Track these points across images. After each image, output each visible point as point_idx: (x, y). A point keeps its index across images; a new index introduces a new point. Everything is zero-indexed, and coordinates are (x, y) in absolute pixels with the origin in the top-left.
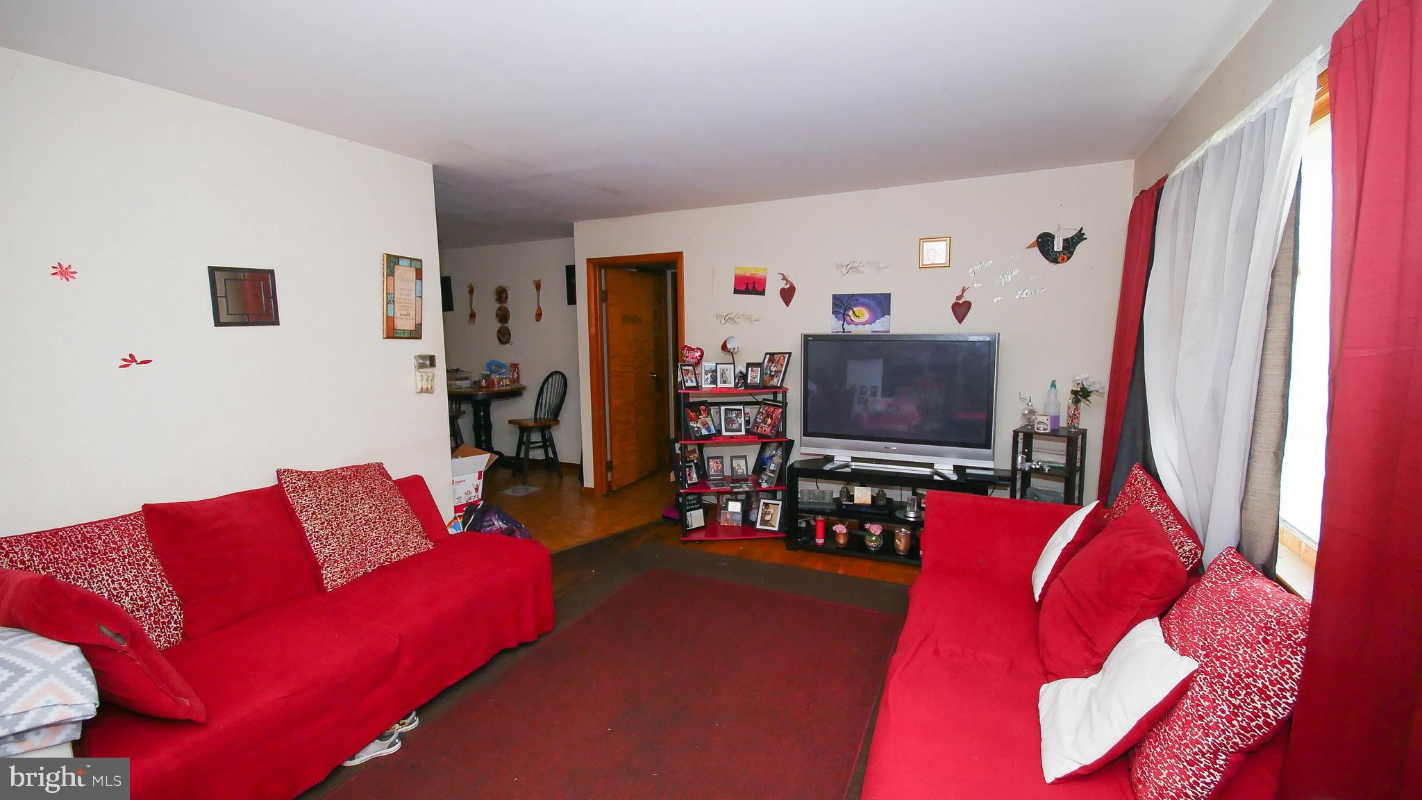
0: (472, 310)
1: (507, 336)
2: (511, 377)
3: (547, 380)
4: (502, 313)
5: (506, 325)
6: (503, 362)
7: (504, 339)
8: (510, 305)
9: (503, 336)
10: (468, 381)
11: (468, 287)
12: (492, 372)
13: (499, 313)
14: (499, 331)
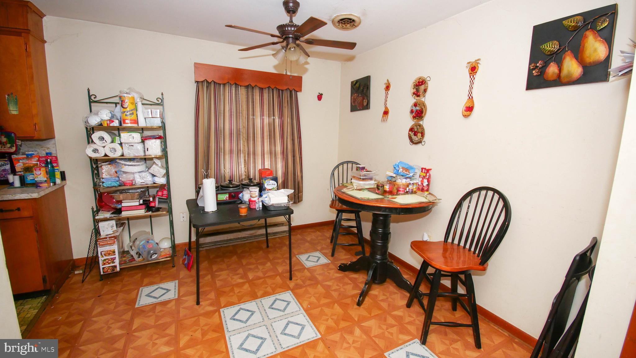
0: (386, 108)
1: (419, 135)
2: (420, 183)
3: (470, 194)
4: (418, 108)
5: (421, 123)
6: (411, 164)
7: (415, 138)
8: (429, 100)
9: (415, 134)
10: (372, 182)
11: (386, 84)
12: (397, 173)
13: (414, 109)
14: (411, 130)
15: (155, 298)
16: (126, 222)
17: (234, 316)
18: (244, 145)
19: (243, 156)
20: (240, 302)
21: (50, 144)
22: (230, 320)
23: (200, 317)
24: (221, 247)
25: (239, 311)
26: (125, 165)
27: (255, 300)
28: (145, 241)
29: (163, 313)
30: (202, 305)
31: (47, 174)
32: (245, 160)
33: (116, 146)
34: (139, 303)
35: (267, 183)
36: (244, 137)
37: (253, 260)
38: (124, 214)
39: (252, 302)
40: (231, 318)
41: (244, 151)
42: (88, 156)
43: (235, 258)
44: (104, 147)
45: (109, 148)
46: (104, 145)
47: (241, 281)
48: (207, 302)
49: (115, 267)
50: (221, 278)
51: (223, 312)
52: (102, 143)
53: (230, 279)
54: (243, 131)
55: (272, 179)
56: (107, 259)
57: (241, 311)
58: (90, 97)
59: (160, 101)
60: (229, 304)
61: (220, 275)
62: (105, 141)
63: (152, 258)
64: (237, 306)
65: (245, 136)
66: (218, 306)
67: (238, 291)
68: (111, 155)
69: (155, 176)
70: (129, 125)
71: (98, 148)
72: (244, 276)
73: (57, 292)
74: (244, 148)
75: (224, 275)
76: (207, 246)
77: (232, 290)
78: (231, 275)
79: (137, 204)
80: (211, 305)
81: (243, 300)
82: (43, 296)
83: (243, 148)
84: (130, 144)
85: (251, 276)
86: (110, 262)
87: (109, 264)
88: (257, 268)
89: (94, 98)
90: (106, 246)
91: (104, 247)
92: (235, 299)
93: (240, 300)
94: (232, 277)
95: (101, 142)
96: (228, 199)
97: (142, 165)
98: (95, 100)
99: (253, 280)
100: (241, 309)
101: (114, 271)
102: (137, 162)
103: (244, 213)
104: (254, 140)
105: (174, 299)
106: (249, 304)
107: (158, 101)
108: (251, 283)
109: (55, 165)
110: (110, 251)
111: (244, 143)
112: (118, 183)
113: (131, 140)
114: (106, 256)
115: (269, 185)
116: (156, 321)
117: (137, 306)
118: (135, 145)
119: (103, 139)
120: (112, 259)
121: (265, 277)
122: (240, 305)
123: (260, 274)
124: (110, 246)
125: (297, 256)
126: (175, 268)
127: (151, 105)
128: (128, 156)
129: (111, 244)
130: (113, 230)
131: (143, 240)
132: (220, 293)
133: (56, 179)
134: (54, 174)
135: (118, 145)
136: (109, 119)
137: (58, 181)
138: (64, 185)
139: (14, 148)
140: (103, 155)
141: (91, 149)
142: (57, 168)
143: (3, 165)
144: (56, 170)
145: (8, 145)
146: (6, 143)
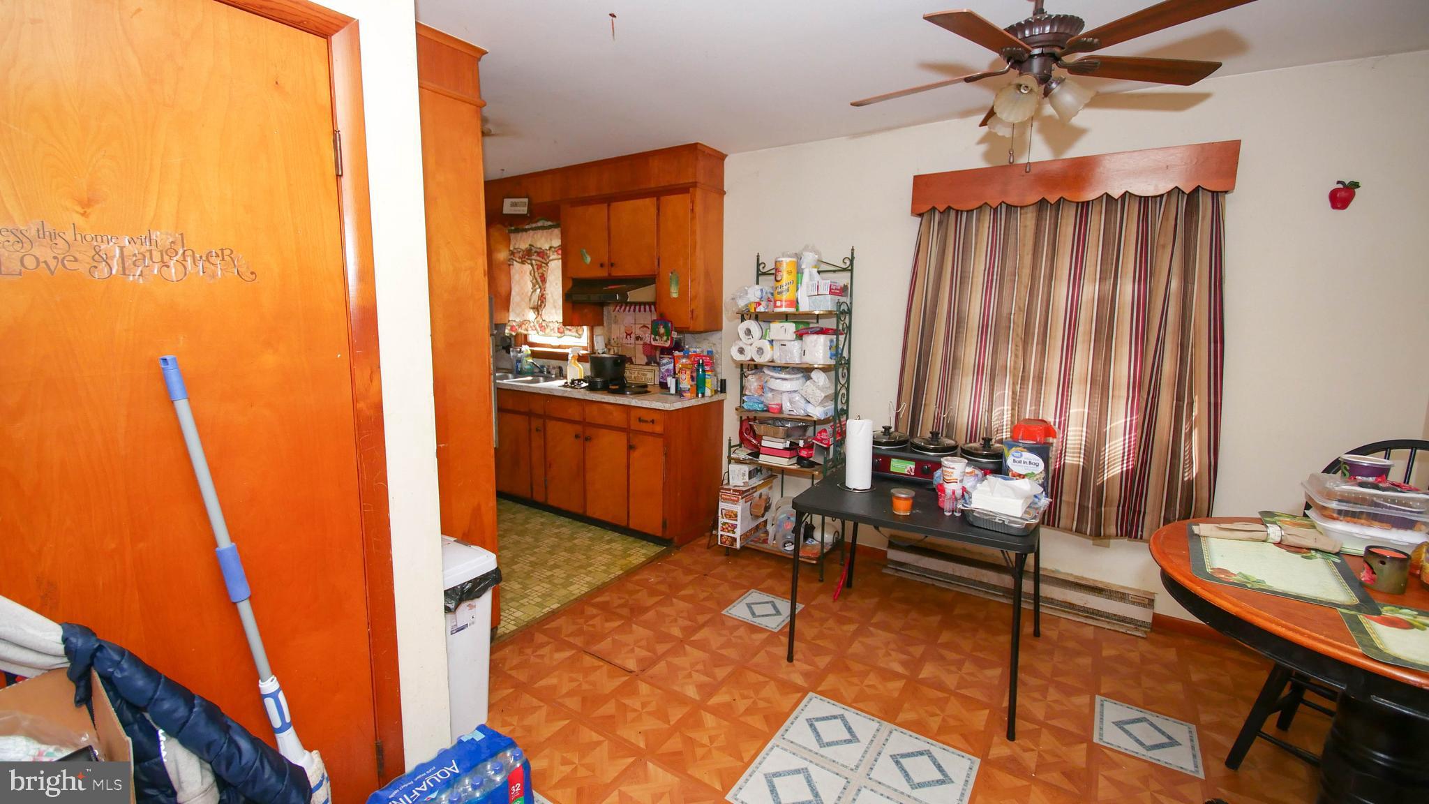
15: (753, 614)
16: (780, 476)
17: (818, 719)
18: (1016, 356)
19: (1011, 382)
20: (854, 705)
21: (715, 337)
22: (806, 721)
23: (772, 683)
24: (933, 585)
25: (835, 717)
26: (772, 377)
27: (883, 722)
28: (785, 515)
29: (739, 641)
30: (794, 666)
31: (693, 380)
32: (1014, 393)
33: (766, 345)
34: (730, 609)
35: (1013, 455)
36: (1017, 335)
37: (967, 645)
38: (764, 459)
39: (873, 720)
40: (810, 719)
41: (1015, 368)
42: (732, 357)
43: (935, 620)
44: (751, 345)
45: (757, 347)
46: (750, 342)
47: (899, 669)
48: (807, 667)
49: (735, 540)
50: (869, 641)
51: (811, 699)
52: (747, 339)
53: (881, 652)
54: (1018, 320)
55: (1031, 450)
56: (727, 523)
57: (839, 721)
58: (758, 265)
59: (848, 263)
60: (834, 695)
61: (872, 635)
62: (752, 335)
63: (786, 548)
64: (840, 707)
65: (1021, 331)
66: (814, 684)
67: (871, 683)
68: (758, 360)
69: (809, 402)
70: (784, 309)
71: (744, 347)
72: (914, 665)
73: (678, 547)
74: (1015, 362)
75: (879, 638)
76: (908, 570)
77: (864, 675)
78: (892, 646)
79: (781, 446)
80: (806, 675)
81: (861, 705)
82: (664, 546)
83: (1012, 363)
84: (782, 344)
85: (927, 671)
86: (729, 529)
87: (728, 532)
88: (959, 664)
89: (763, 268)
90: (728, 503)
91: (725, 502)
92: (850, 693)
93: (856, 703)
94: (890, 651)
95: (747, 337)
96: (913, 474)
97: (797, 379)
98: (764, 271)
99: (923, 682)
100: (842, 717)
101: (733, 545)
102: (789, 373)
103: (906, 511)
104: (1043, 342)
105: (770, 631)
106: (865, 719)
107: (845, 263)
108: (913, 686)
109: (707, 368)
110: (732, 512)
111: (1016, 350)
112: (761, 406)
113: (782, 336)
114: (726, 518)
115: (1020, 462)
116: (723, 646)
117: (724, 612)
118: (787, 344)
119: (751, 332)
120: (732, 525)
121: (958, 693)
122: (847, 710)
123: (951, 681)
124: (732, 503)
125: (1098, 698)
126: (820, 585)
127: (834, 271)
128: (779, 362)
129: (734, 501)
130: (744, 481)
131: (784, 513)
132: (840, 666)
133: (706, 388)
134: (704, 382)
135: (768, 343)
136: (758, 300)
137: (708, 392)
138: (723, 400)
139: (669, 342)
140: (749, 359)
141: (737, 347)
142: (709, 373)
143: (667, 364)
144: (707, 376)
145: (665, 338)
146: (663, 334)
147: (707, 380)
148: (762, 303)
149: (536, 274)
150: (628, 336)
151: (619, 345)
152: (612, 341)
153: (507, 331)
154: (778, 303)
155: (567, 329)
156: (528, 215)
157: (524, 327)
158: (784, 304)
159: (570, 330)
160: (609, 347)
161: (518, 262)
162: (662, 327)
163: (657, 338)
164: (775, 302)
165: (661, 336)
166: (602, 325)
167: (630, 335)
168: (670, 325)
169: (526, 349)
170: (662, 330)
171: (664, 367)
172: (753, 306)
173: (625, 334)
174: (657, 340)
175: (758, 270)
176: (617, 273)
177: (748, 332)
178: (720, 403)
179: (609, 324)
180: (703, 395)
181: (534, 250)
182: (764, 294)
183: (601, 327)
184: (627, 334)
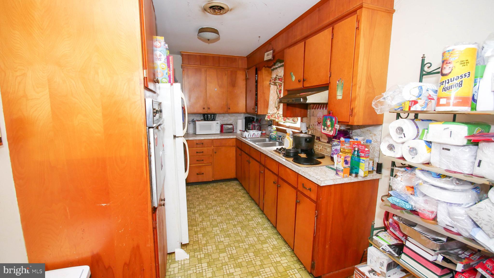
21: (377, 130)
26: (425, 182)
31: (346, 164)
33: (421, 145)
38: (405, 259)
44: (402, 143)
45: (409, 147)
46: (402, 140)
52: (399, 138)
58: (423, 65)
62: (403, 134)
68: (410, 161)
70: (451, 108)
71: (395, 144)
79: (430, 257)
84: (445, 147)
89: (429, 67)
95: (399, 136)
97: (461, 191)
98: (428, 71)
102: (452, 183)
109: (363, 154)
112: (409, 206)
113: (445, 139)
118: (453, 150)
119: (402, 130)
128: (437, 167)
133: (360, 170)
134: (358, 166)
135: (424, 144)
136: (414, 98)
137: (361, 173)
138: (379, 179)
139: (332, 132)
140: (399, 156)
141: (387, 144)
142: (364, 159)
143: (336, 145)
144: (361, 161)
145: (330, 129)
146: (329, 126)
147: (361, 164)
148: (419, 101)
149: (278, 90)
150: (319, 124)
151: (314, 129)
152: (311, 127)
153: (266, 118)
154: (443, 101)
155: (287, 119)
156: (272, 59)
157: (273, 116)
158: (452, 101)
159: (289, 119)
160: (309, 129)
161: (273, 85)
162: (329, 120)
163: (326, 128)
164: (439, 99)
165: (328, 127)
166: (307, 117)
167: (320, 123)
168: (334, 120)
169: (274, 127)
170: (329, 123)
171: (334, 147)
172: (408, 104)
173: (317, 123)
174: (325, 130)
175: (422, 70)
176: (307, 85)
177: (400, 130)
178: (375, 182)
179: (310, 116)
180: (357, 176)
181: (278, 77)
182: (424, 91)
183: (306, 118)
184: (319, 123)
